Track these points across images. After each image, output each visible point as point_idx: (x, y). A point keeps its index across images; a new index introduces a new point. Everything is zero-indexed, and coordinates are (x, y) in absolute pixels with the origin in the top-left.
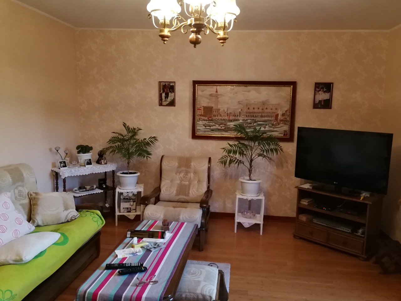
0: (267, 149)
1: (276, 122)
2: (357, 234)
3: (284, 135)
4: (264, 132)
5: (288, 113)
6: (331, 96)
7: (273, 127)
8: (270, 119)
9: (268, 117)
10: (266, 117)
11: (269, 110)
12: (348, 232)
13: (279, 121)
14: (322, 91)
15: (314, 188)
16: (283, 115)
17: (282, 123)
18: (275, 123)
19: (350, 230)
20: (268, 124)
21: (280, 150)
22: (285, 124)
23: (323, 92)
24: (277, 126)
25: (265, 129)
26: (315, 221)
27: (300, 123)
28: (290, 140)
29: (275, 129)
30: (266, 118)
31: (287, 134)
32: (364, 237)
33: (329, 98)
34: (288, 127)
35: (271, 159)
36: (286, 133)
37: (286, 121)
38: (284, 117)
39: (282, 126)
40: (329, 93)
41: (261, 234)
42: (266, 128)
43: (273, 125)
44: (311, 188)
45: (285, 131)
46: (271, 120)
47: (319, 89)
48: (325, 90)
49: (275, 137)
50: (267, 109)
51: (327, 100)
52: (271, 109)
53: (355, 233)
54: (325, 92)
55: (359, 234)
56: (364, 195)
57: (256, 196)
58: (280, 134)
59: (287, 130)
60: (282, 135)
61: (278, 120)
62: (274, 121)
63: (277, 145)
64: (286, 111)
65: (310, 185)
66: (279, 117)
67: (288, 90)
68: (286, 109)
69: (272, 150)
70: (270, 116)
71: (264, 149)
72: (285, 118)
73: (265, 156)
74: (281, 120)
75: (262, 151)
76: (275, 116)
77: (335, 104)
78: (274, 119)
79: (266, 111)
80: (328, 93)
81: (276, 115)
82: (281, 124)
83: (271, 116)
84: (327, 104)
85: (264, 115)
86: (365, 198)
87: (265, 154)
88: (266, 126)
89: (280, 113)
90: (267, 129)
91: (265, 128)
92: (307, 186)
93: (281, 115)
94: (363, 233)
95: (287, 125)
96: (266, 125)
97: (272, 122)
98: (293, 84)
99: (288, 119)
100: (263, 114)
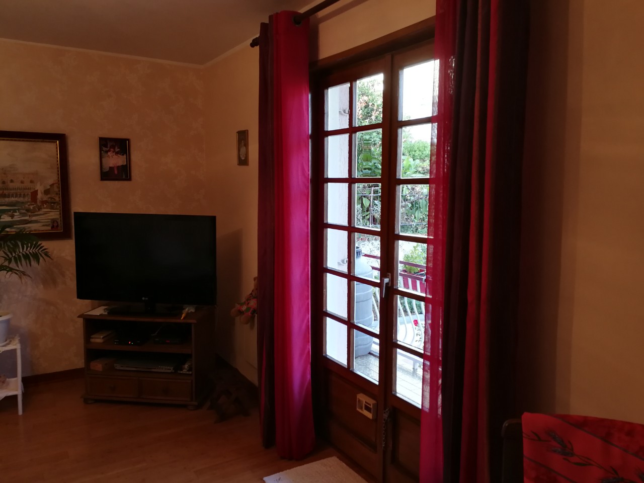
0: (16, 256)
1: (33, 205)
2: (182, 372)
3: (53, 227)
4: (10, 225)
5: (56, 189)
6: (129, 160)
7: (30, 214)
8: (21, 199)
9: (16, 197)
10: (12, 196)
11: (17, 185)
12: (170, 371)
13: (39, 204)
14: (113, 152)
15: (111, 312)
16: (47, 192)
17: (45, 206)
18: (31, 207)
19: (172, 368)
20: (18, 209)
21: (43, 255)
22: (52, 208)
23: (114, 154)
24: (37, 213)
25: (14, 219)
26: (118, 367)
27: (79, 205)
28: (65, 235)
29: (34, 218)
30: (13, 199)
31: (57, 226)
32: (191, 374)
33: (125, 163)
34: (59, 213)
35: (24, 273)
36: (55, 224)
37: (54, 203)
38: (49, 196)
39: (46, 213)
40: (125, 156)
41: (20, 412)
42: (15, 217)
43: (28, 210)
44: (106, 313)
45: (54, 221)
46: (23, 203)
47: (107, 147)
48: (117, 150)
49: (30, 233)
50: (12, 181)
51: (122, 166)
52: (22, 182)
53: (179, 372)
54: (117, 153)
55: (184, 371)
56: (189, 309)
57: (3, 346)
58: (43, 226)
59: (58, 219)
60: (49, 228)
61: (38, 201)
62: (29, 204)
63: (36, 246)
64: (52, 185)
65: (105, 309)
66: (40, 196)
67: (51, 149)
68: (51, 182)
69: (26, 257)
70: (20, 195)
71: (10, 256)
72: (51, 198)
73: (11, 270)
74: (43, 202)
75: (6, 259)
76: (30, 193)
77: (135, 172)
78: (30, 200)
79: (11, 185)
80: (123, 155)
81: (32, 193)
82: (44, 208)
83: (22, 194)
84: (123, 173)
85: (6, 193)
86: (188, 314)
87: (13, 265)
88: (15, 214)
89: (40, 188)
90: (16, 218)
91: (12, 216)
92: (99, 311)
93: (43, 191)
94: (190, 369)
95: (57, 209)
96: (15, 211)
97: (27, 206)
98: (60, 139)
99: (57, 199)
100: (6, 192)
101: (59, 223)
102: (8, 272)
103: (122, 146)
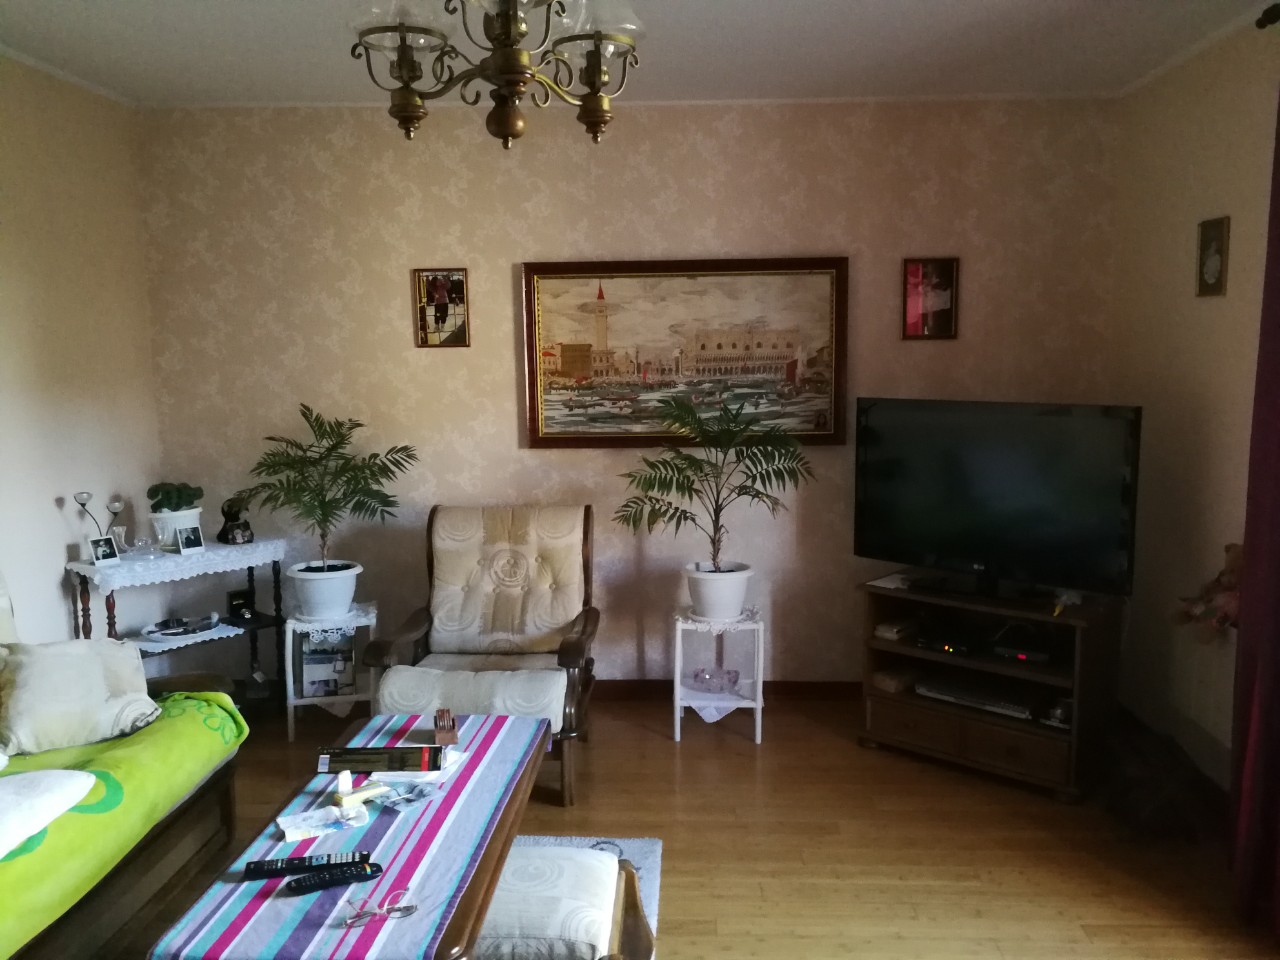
0: (764, 472)
1: (789, 385)
2: (1048, 723)
3: (818, 426)
4: (755, 419)
5: (826, 357)
6: (955, 299)
7: (783, 401)
8: (770, 376)
9: (764, 372)
10: (759, 371)
11: (766, 351)
12: (1023, 716)
13: (798, 384)
14: (928, 285)
15: (915, 586)
16: (811, 363)
17: (807, 388)
18: (786, 390)
19: (1027, 713)
20: (766, 394)
21: (806, 475)
22: (819, 391)
23: (929, 289)
24: (794, 400)
25: (759, 411)
26: (922, 691)
27: (865, 383)
28: (836, 439)
29: (789, 409)
30: (759, 376)
31: (825, 423)
32: (1067, 732)
33: (948, 306)
34: (828, 400)
35: (775, 502)
36: (822, 421)
37: (822, 382)
38: (815, 370)
39: (808, 400)
40: (948, 292)
41: (759, 739)
42: (761, 406)
43: (781, 395)
44: (905, 587)
45: (820, 414)
46: (773, 382)
47: (917, 277)
48: (935, 280)
49: (785, 434)
50: (759, 345)
51: (943, 311)
52: (774, 347)
53: (1043, 721)
54: (935, 287)
55: (1055, 723)
56: (1067, 598)
57: (738, 622)
58: (803, 422)
59: (826, 410)
60: (812, 426)
61: (797, 380)
62: (782, 383)
63: (794, 457)
64: (821, 351)
65: (902, 579)
66: (800, 369)
67: (821, 284)
68: (818, 344)
69: (779, 475)
70: (771, 368)
71: (755, 472)
72: (819, 374)
73: (757, 494)
74: (805, 381)
75: (748, 477)
76: (785, 366)
77: (970, 320)
78: (784, 377)
79: (758, 352)
80: (945, 290)
81: (788, 365)
82: (807, 391)
83: (774, 367)
84: (944, 325)
85: (751, 366)
86: (1066, 608)
87: (758, 485)
88: (762, 401)
89: (801, 356)
90: (763, 409)
91: (757, 405)
92: (890, 583)
93: (805, 362)
94: (1066, 720)
96: (760, 396)
97: (779, 387)
98: (836, 267)
99: (829, 375)
100: (750, 364)
101: (828, 417)
102: (754, 497)
103: (945, 272)
